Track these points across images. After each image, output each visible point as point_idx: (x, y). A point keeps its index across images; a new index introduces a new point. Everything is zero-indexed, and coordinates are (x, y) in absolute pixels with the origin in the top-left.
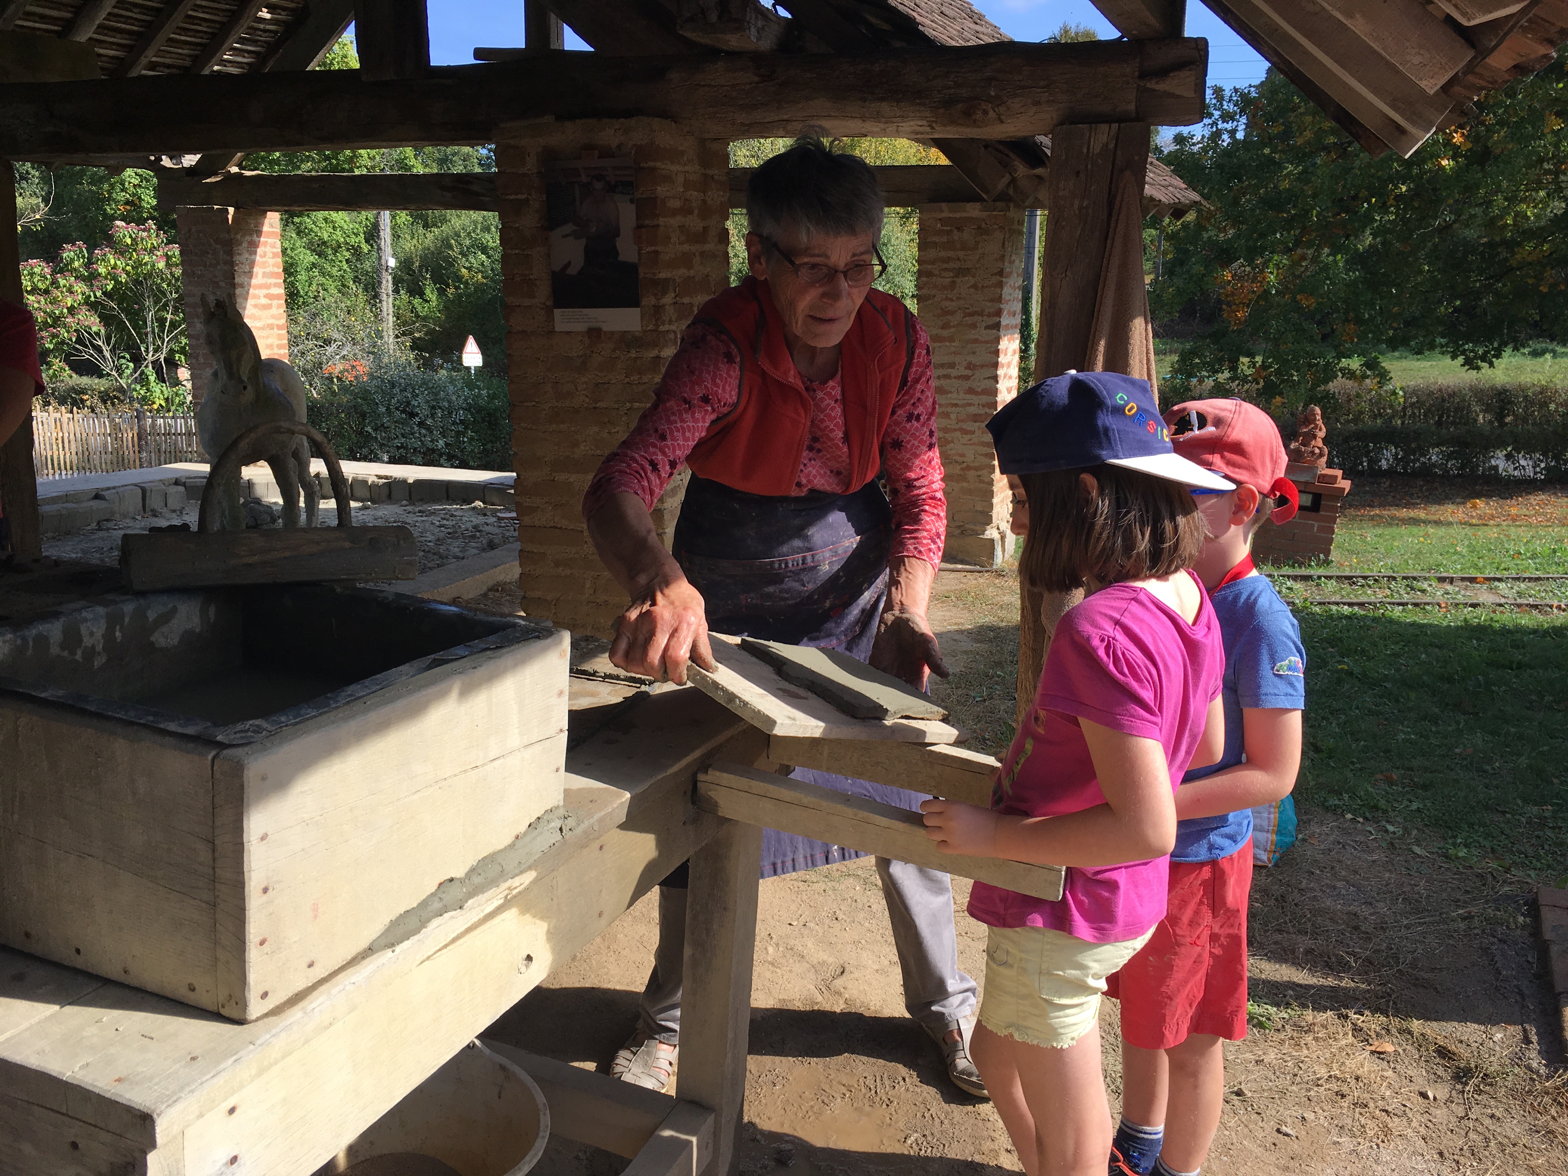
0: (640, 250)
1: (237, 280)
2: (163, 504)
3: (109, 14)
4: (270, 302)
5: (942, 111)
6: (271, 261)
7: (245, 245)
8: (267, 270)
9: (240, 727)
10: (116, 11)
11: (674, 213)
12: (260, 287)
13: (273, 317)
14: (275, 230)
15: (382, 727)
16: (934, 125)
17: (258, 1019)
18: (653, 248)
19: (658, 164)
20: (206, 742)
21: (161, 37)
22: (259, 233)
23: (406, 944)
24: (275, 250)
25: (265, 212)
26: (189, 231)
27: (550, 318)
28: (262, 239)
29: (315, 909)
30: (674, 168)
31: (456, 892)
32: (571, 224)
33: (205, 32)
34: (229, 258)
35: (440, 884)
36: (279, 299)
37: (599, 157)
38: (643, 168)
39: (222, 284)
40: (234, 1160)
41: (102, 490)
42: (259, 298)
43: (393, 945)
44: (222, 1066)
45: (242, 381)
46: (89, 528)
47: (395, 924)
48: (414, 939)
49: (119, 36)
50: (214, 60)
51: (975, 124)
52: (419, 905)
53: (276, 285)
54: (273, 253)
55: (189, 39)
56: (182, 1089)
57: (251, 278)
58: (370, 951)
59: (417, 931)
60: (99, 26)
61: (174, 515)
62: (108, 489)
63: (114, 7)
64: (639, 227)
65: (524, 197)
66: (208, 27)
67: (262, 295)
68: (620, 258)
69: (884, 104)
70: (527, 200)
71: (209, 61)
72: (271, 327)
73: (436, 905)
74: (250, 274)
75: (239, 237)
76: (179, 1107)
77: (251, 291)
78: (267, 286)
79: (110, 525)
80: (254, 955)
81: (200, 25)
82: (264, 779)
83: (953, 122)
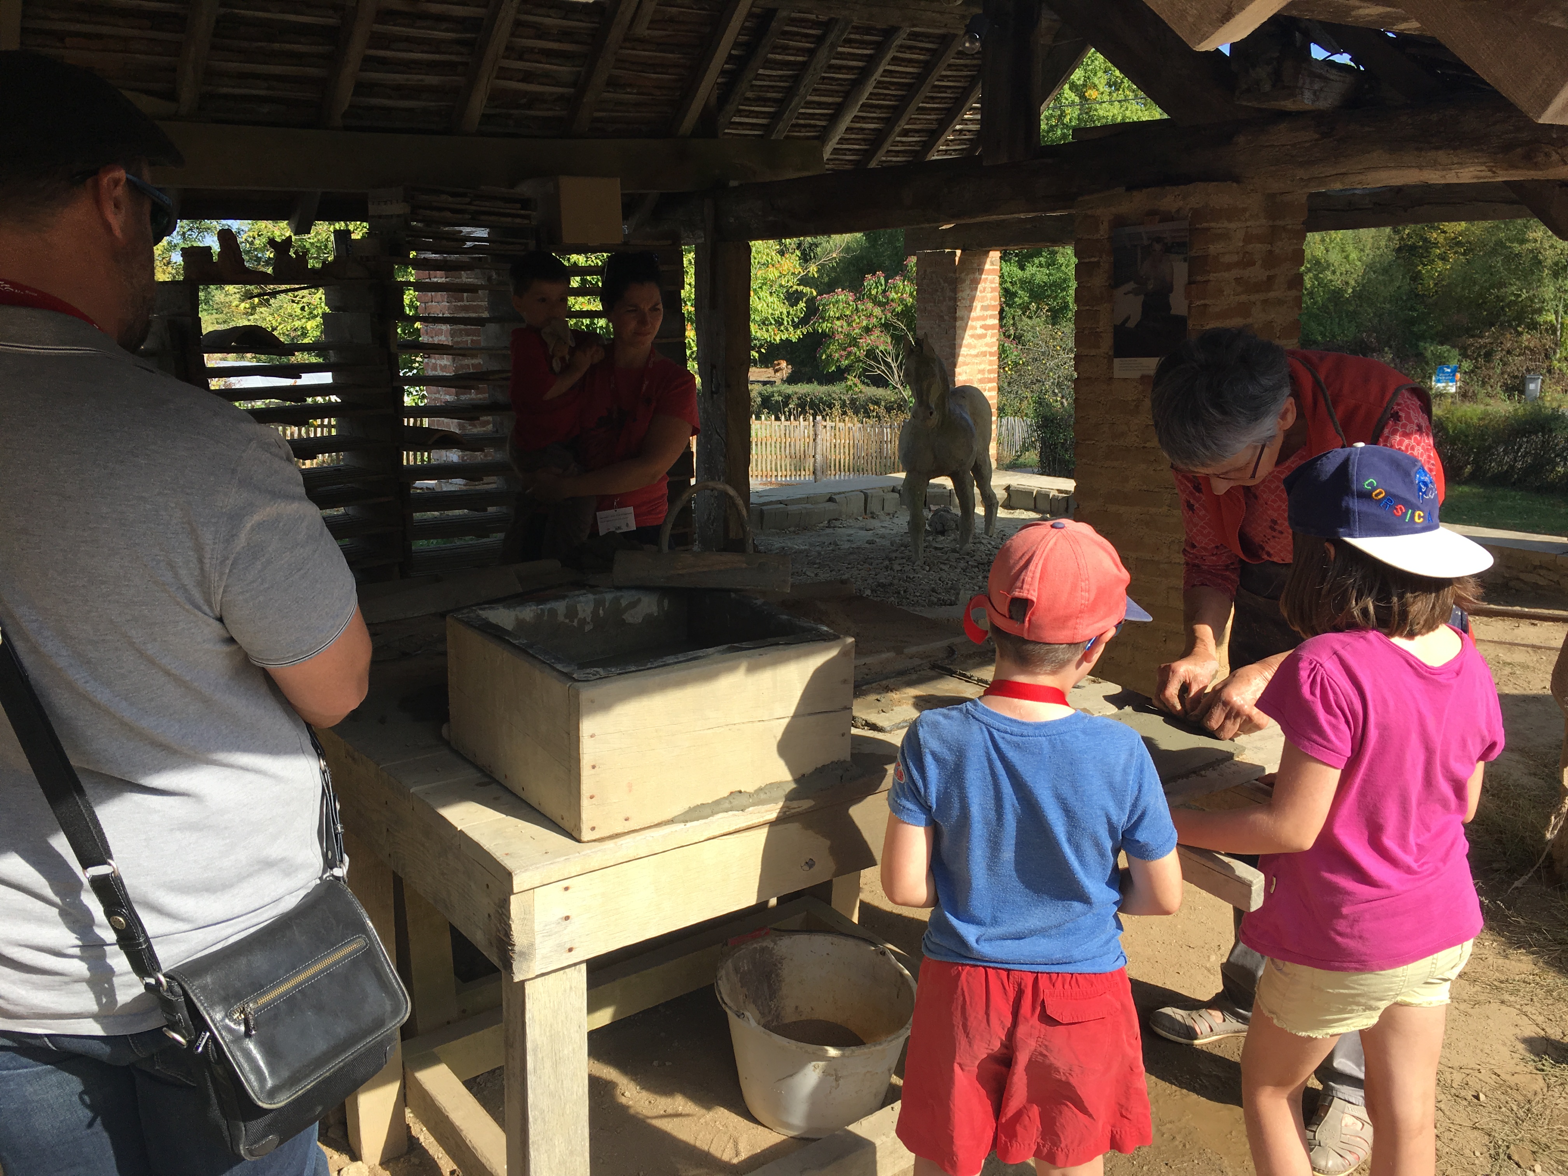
0: (1191, 303)
1: (958, 314)
2: (880, 507)
3: (871, 94)
4: (984, 331)
5: (1501, 156)
6: (989, 295)
7: (968, 282)
8: (985, 304)
9: (588, 671)
10: (876, 91)
11: (1229, 267)
12: (978, 319)
13: (987, 345)
14: (995, 267)
15: (680, 683)
16: (1494, 169)
17: (588, 842)
18: (1202, 301)
19: (1213, 225)
20: (569, 677)
21: (912, 107)
22: (981, 271)
23: (695, 823)
24: (993, 285)
25: (989, 252)
26: (925, 271)
27: (1110, 367)
28: (983, 276)
29: (630, 786)
30: (1233, 226)
31: (743, 800)
32: (1132, 283)
33: (950, 98)
34: (953, 295)
35: (732, 793)
36: (993, 329)
37: (1159, 222)
38: (1197, 229)
39: (946, 318)
40: (567, 918)
41: (835, 494)
42: (976, 329)
43: (687, 822)
44: (558, 860)
45: (930, 408)
46: (822, 525)
47: (692, 810)
48: (702, 822)
49: (878, 111)
50: (957, 120)
51: (1536, 166)
52: (713, 802)
53: (991, 317)
54: (991, 288)
55: (936, 106)
56: (531, 865)
57: (970, 311)
58: (671, 821)
59: (707, 817)
60: (862, 106)
61: (888, 518)
62: (839, 493)
63: (875, 88)
64: (1190, 283)
65: (1095, 259)
66: (951, 93)
67: (978, 326)
68: (1173, 312)
69: (1440, 153)
70: (1098, 262)
71: (951, 122)
72: (984, 354)
73: (727, 805)
74: (970, 308)
75: (963, 275)
76: (528, 874)
77: (970, 323)
78: (984, 318)
79: (837, 523)
80: (585, 802)
81: (946, 92)
82: (592, 702)
83: (1513, 166)
